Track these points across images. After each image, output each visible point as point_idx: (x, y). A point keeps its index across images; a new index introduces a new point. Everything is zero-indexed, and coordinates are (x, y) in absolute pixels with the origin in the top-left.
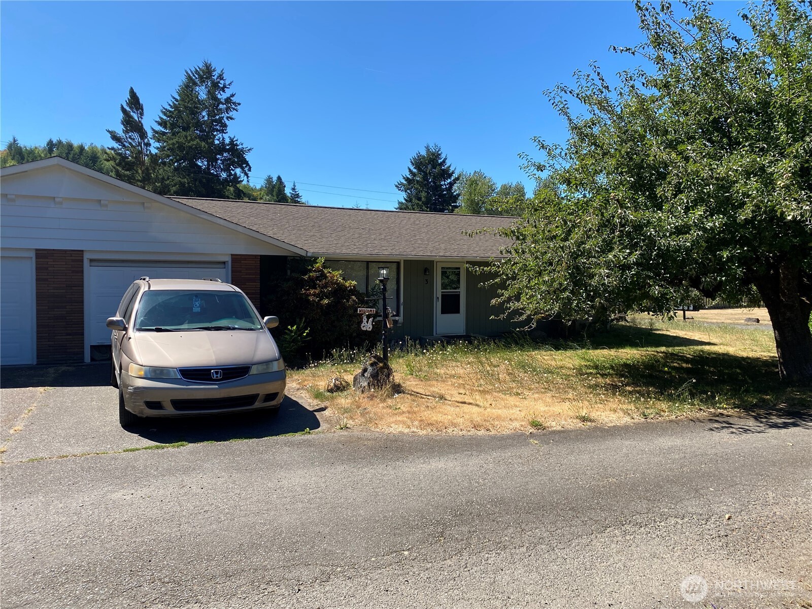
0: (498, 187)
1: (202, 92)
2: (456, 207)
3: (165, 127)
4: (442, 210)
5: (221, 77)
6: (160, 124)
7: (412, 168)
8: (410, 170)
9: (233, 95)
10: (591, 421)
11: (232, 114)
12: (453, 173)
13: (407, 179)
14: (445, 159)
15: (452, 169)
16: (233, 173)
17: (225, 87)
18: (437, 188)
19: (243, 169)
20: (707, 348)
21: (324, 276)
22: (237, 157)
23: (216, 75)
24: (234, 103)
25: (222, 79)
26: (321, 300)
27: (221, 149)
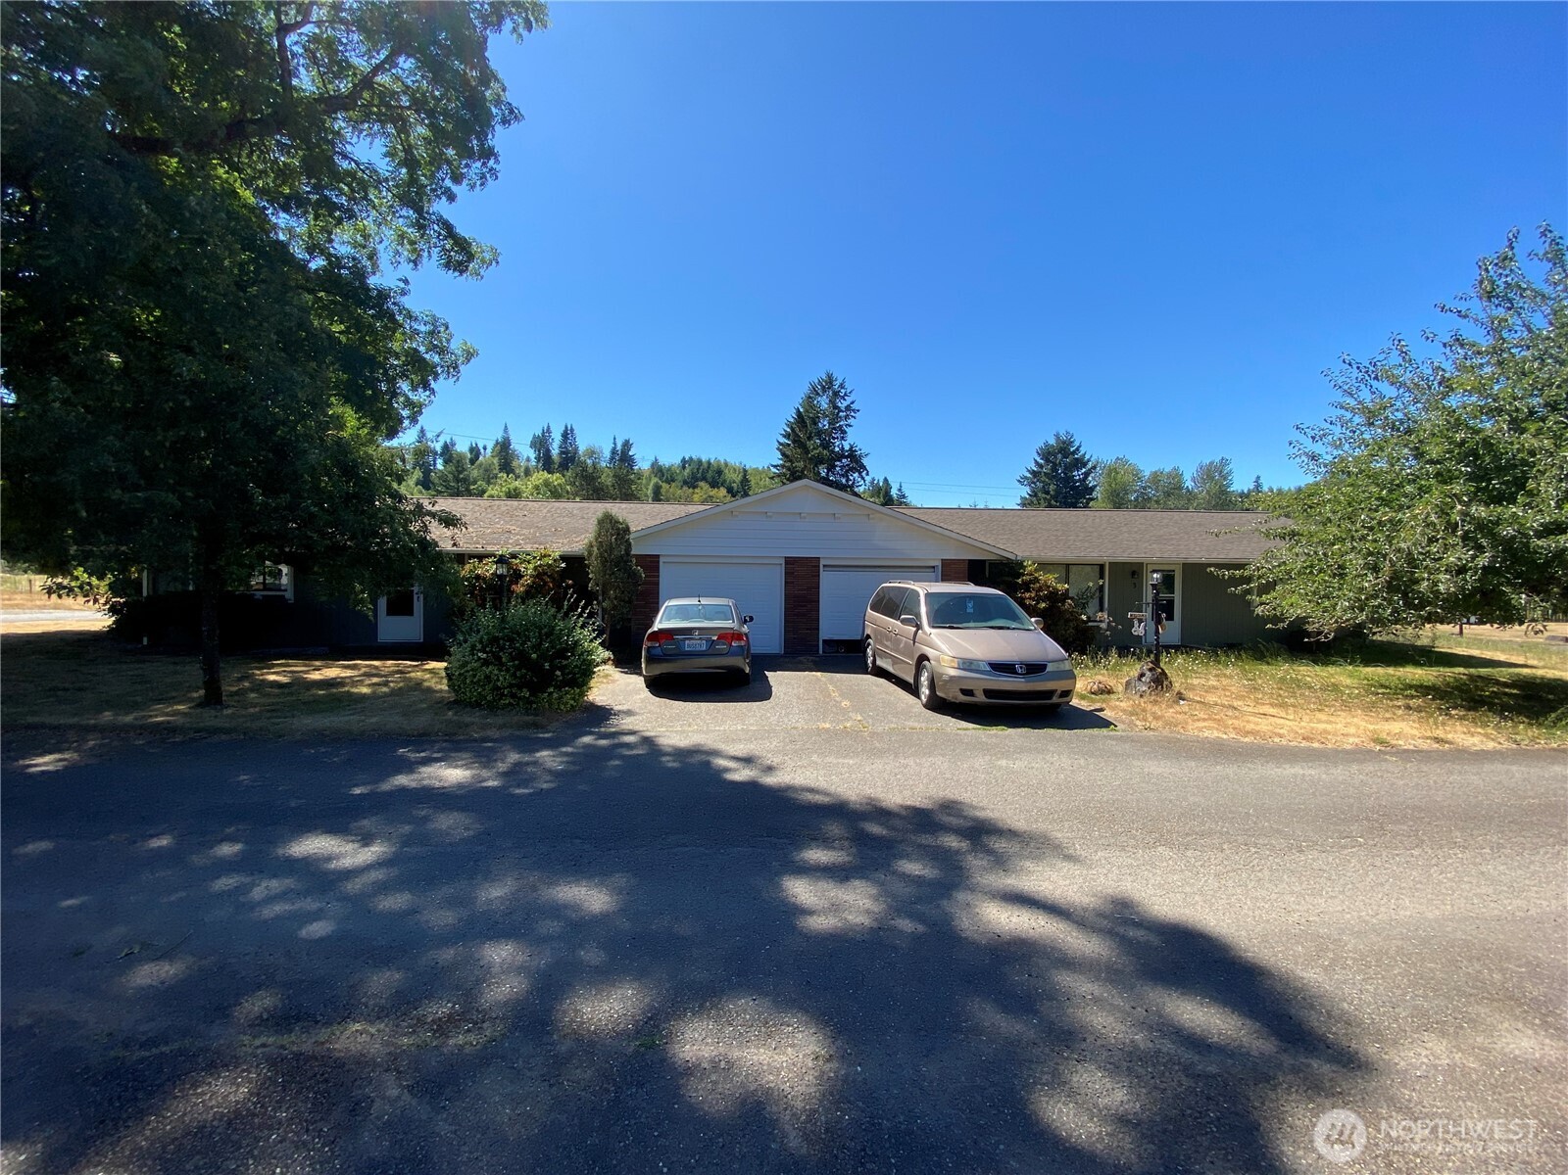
0: (1147, 474)
1: (823, 402)
2: (1092, 499)
3: (788, 439)
4: (1074, 506)
5: (842, 386)
6: (784, 436)
7: (1038, 459)
8: (1036, 461)
9: (853, 403)
10: (1447, 742)
11: (851, 421)
12: (1089, 460)
13: (1033, 473)
14: (1079, 447)
15: (1087, 457)
16: (852, 478)
17: (845, 395)
18: (1068, 479)
19: (860, 473)
20: (1525, 671)
21: (1037, 580)
22: (856, 463)
23: (837, 384)
24: (853, 410)
25: (842, 388)
26: (1038, 603)
27: (840, 457)
